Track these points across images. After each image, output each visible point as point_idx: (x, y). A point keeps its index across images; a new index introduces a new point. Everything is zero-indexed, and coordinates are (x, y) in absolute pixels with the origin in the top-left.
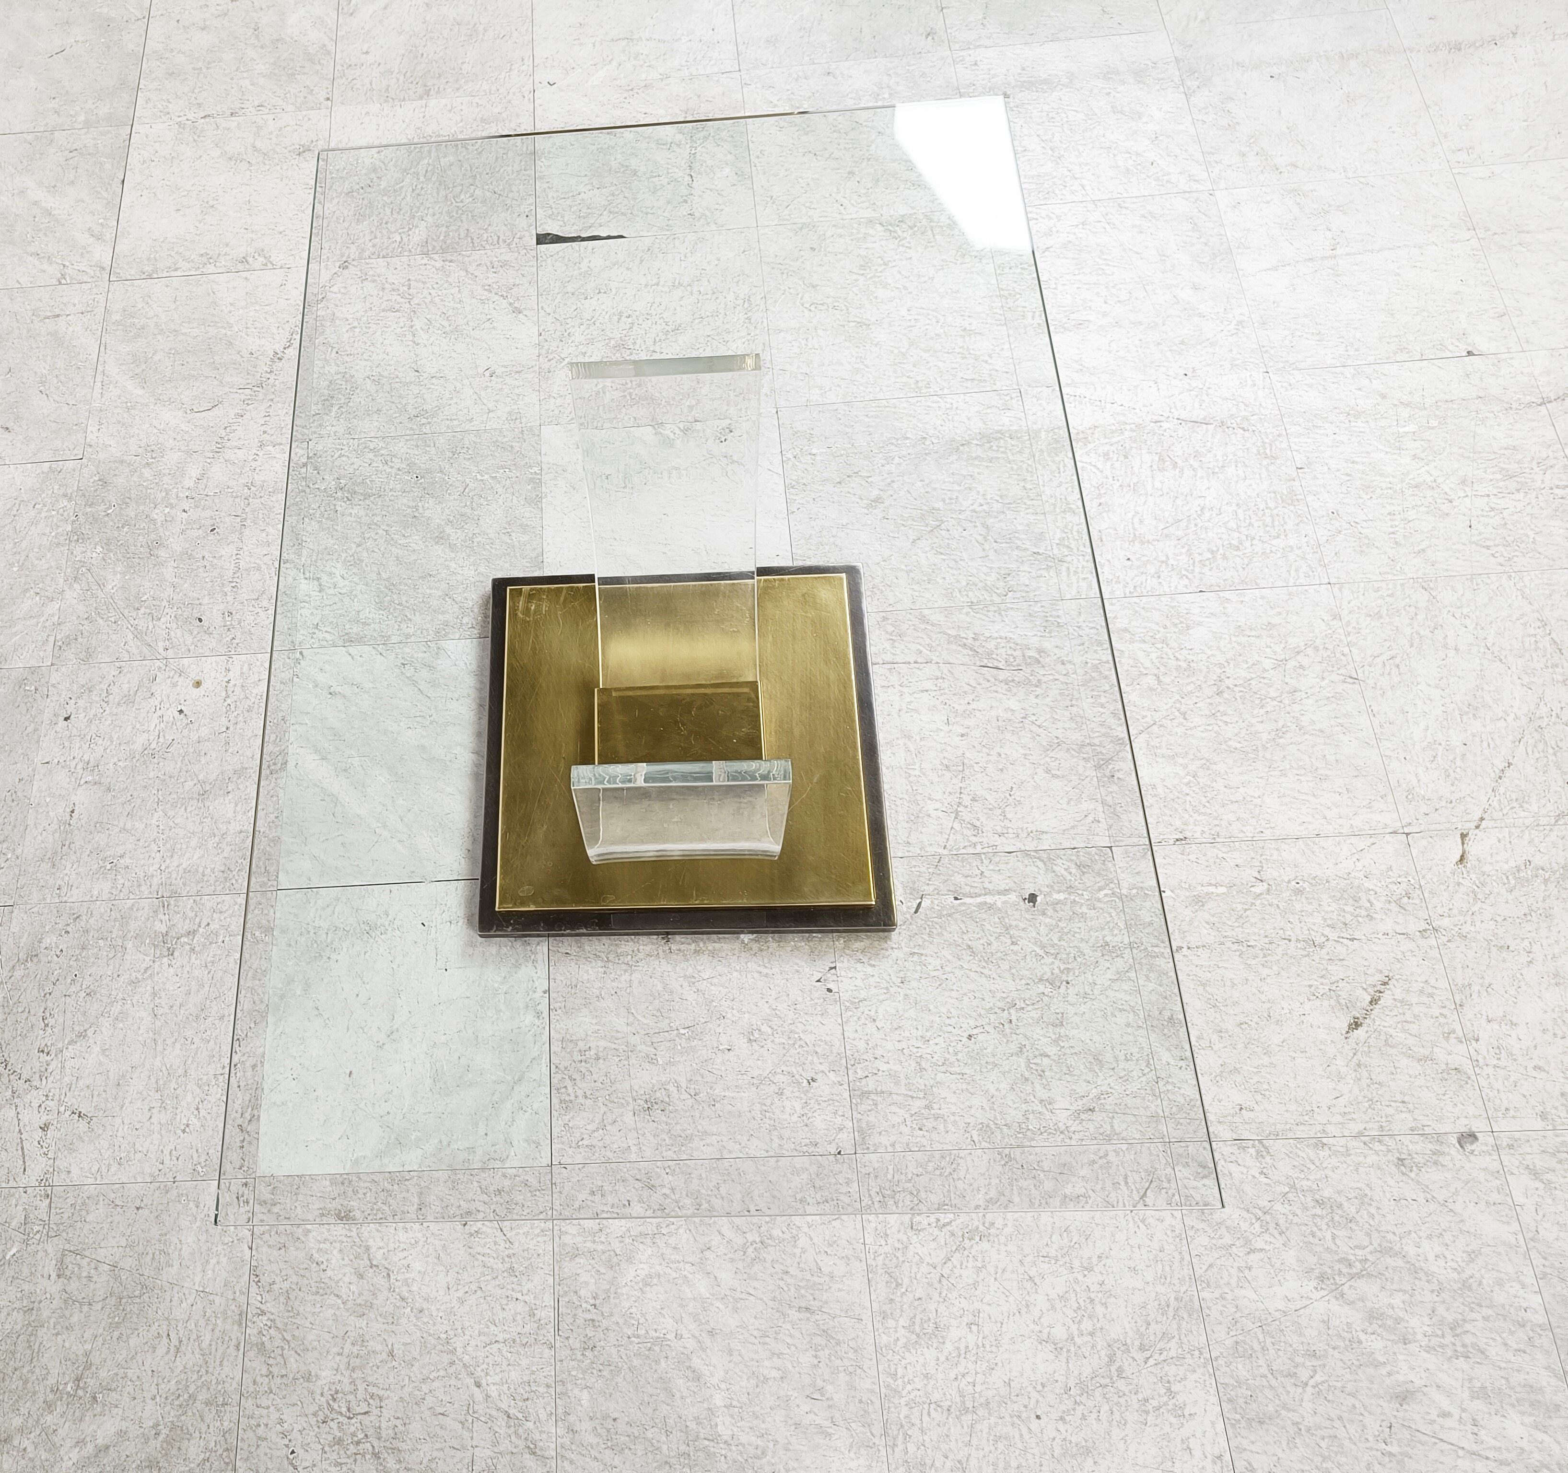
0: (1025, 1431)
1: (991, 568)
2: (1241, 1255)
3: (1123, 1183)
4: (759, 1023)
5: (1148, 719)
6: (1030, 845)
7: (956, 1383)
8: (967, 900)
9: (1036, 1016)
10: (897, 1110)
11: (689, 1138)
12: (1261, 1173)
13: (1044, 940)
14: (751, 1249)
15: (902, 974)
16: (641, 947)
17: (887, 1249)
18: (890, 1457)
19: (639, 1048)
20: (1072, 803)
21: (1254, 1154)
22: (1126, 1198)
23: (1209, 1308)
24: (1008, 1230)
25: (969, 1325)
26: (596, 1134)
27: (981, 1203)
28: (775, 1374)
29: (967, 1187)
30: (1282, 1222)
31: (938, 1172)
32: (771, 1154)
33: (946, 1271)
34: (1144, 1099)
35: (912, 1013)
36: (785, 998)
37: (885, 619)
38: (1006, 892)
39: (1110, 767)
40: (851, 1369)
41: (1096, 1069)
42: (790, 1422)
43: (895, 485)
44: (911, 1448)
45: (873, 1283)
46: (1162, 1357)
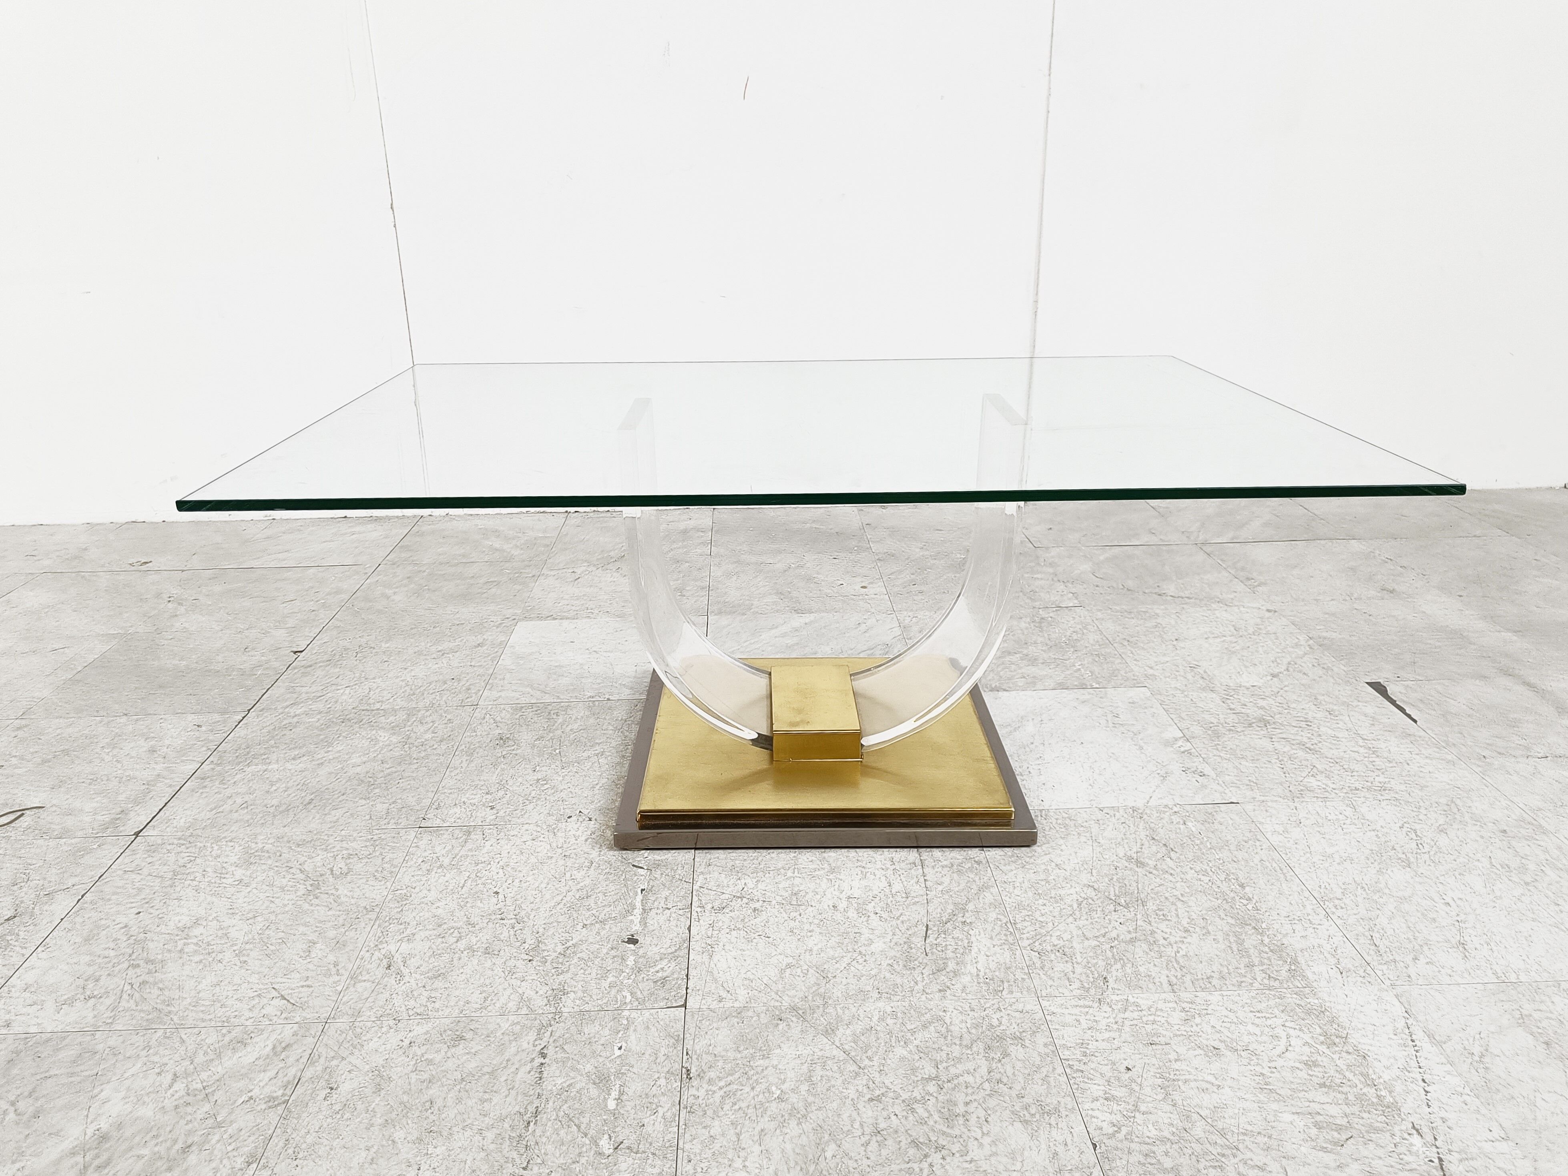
0: (134, 904)
1: (1070, 941)
2: (177, 1068)
3: (304, 984)
4: (552, 784)
5: (866, 1062)
6: (696, 945)
7: (201, 871)
8: (640, 897)
9: (502, 937)
10: (446, 849)
11: (470, 755)
12: (251, 1098)
13: (584, 946)
14: (371, 779)
15: (573, 855)
17: (331, 841)
18: (173, 837)
19: (551, 734)
20: (746, 982)
21: (275, 1095)
22: (287, 985)
23: (143, 1035)
24: (306, 906)
25: (241, 881)
26: (492, 720)
27: (340, 892)
28: (273, 788)
29: (358, 884)
30: (189, 1109)
31: (380, 869)
32: (440, 788)
33: (293, 870)
34: (382, 1007)
35: (533, 860)
37: (979, 862)
38: (644, 923)
39: (794, 1019)
40: (251, 821)
42: (234, 794)
43: (1167, 876)
44: (169, 847)
45: (309, 833)
46: (125, 996)
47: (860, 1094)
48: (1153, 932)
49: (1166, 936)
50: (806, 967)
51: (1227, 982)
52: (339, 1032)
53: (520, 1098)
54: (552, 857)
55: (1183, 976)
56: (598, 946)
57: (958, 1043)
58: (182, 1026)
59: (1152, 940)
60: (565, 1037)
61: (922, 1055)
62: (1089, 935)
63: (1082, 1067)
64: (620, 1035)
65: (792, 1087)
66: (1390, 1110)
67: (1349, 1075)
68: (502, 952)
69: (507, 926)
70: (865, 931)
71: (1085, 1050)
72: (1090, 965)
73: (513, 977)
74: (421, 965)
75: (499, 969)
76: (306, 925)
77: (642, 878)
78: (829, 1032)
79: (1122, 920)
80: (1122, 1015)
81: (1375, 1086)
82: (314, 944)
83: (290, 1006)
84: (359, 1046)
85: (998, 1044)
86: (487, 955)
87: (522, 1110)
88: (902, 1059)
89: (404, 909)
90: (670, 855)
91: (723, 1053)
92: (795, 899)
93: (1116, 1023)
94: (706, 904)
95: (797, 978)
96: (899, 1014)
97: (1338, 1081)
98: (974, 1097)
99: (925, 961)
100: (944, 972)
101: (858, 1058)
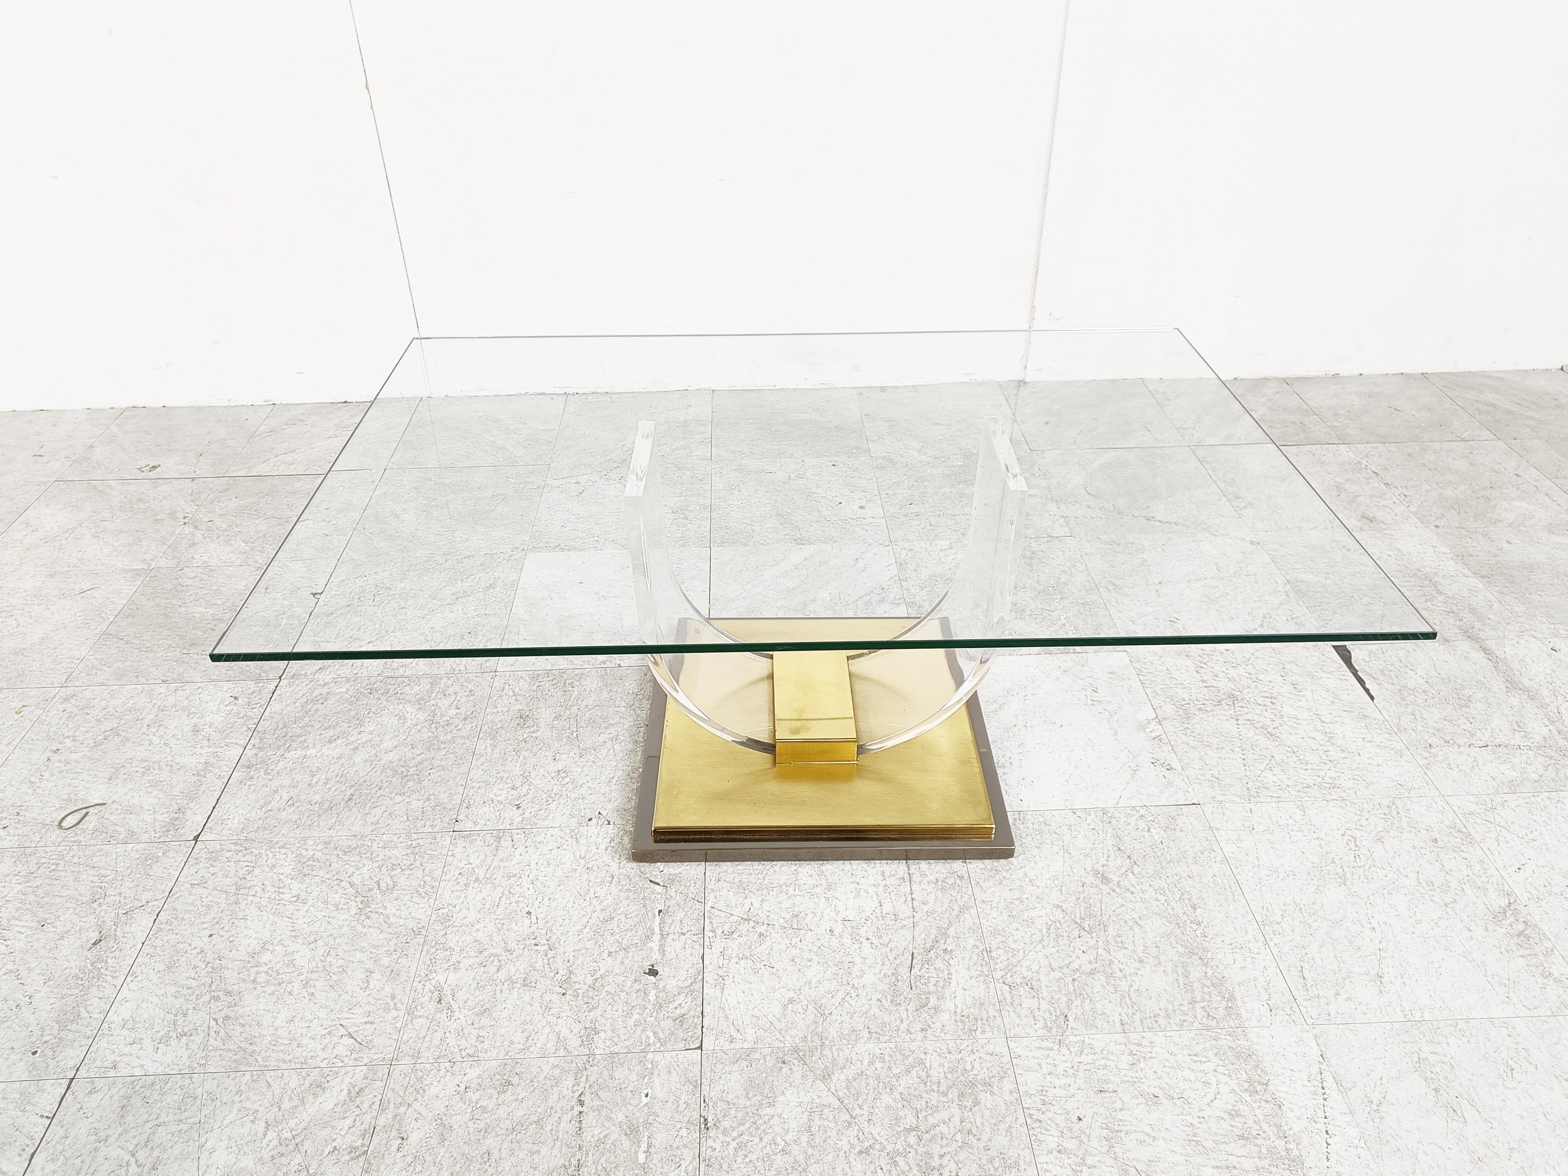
0: (206, 926)
1: (1038, 973)
2: (268, 1116)
3: (367, 1020)
4: (572, 777)
5: (857, 1111)
6: (709, 977)
7: (260, 885)
8: (658, 919)
9: (537, 966)
10: (480, 859)
11: (494, 738)
12: (335, 1148)
13: (610, 978)
14: (404, 769)
15: (595, 868)
16: (645, 712)
17: (375, 847)
18: (230, 842)
19: (567, 711)
20: (754, 1020)
21: (355, 1145)
22: (354, 1021)
23: (234, 1079)
24: (360, 928)
25: (298, 896)
26: (511, 691)
27: (388, 911)
28: (315, 780)
29: (404, 902)
30: (284, 1160)
31: (422, 883)
32: (469, 781)
33: (343, 884)
34: (438, 1047)
35: (559, 873)
36: (590, 792)
37: (961, 878)
38: (663, 952)
39: (796, 1062)
40: (299, 822)
41: (477, 1010)
42: (279, 788)
43: (1128, 895)
44: (229, 854)
45: (353, 837)
46: (212, 1033)
47: (852, 1146)
48: (1111, 963)
49: (1122, 967)
50: (805, 1003)
51: (1171, 1021)
52: (403, 1075)
53: (564, 1149)
54: (576, 870)
55: (1134, 1014)
56: (623, 978)
57: (936, 1090)
58: (266, 1068)
59: (1110, 971)
60: (599, 1082)
61: (905, 1103)
62: (1055, 965)
63: (1040, 1117)
64: (646, 1081)
65: (795, 1138)
66: (1295, 1164)
67: (1265, 1126)
68: (538, 983)
69: (541, 953)
70: (858, 960)
71: (1044, 1097)
72: (1053, 1001)
73: (550, 1013)
74: (468, 999)
75: (536, 1003)
76: (362, 950)
77: (659, 896)
78: (826, 1077)
79: (1083, 948)
80: (1078, 1059)
81: (1286, 1137)
82: (371, 972)
83: (357, 1045)
84: (421, 1092)
85: (970, 1091)
86: (525, 988)
87: (567, 1164)
88: (888, 1107)
89: (448, 932)
90: (683, 868)
91: (735, 1101)
92: (796, 922)
93: (1073, 1067)
94: (717, 928)
95: (798, 1014)
96: (886, 1057)
97: (1255, 1133)
98: (948, 1149)
99: (910, 996)
100: (926, 1009)
101: (850, 1106)
